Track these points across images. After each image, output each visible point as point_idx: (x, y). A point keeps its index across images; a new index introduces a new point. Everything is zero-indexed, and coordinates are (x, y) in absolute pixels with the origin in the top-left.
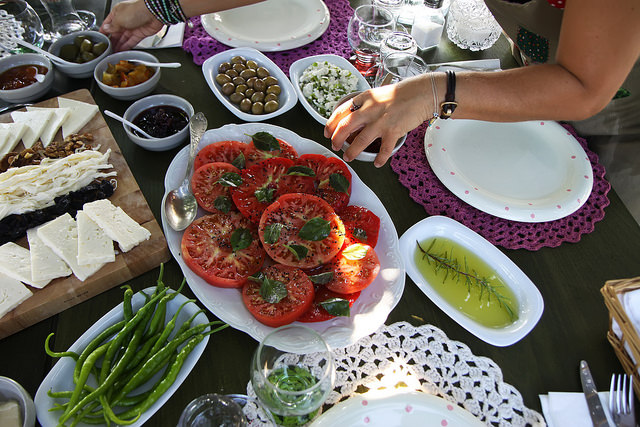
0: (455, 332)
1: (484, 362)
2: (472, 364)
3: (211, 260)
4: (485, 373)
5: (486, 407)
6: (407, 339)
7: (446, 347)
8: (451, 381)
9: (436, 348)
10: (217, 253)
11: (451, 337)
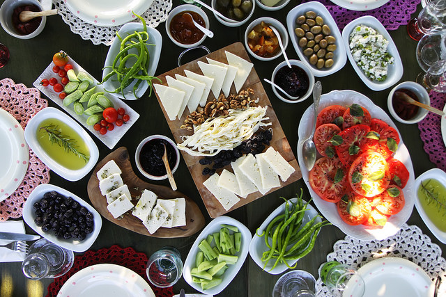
0: (426, 231)
1: (435, 246)
2: (429, 246)
3: (324, 188)
4: (434, 251)
5: (430, 266)
6: (404, 231)
7: (420, 237)
8: (418, 253)
9: (416, 237)
10: (327, 183)
11: (424, 233)
